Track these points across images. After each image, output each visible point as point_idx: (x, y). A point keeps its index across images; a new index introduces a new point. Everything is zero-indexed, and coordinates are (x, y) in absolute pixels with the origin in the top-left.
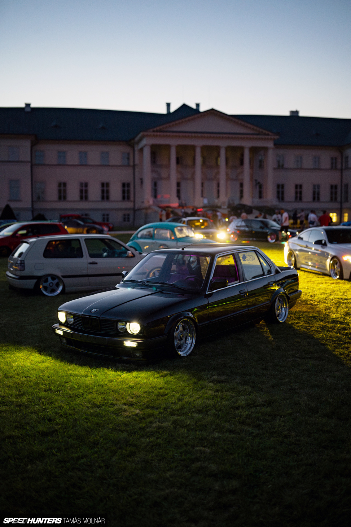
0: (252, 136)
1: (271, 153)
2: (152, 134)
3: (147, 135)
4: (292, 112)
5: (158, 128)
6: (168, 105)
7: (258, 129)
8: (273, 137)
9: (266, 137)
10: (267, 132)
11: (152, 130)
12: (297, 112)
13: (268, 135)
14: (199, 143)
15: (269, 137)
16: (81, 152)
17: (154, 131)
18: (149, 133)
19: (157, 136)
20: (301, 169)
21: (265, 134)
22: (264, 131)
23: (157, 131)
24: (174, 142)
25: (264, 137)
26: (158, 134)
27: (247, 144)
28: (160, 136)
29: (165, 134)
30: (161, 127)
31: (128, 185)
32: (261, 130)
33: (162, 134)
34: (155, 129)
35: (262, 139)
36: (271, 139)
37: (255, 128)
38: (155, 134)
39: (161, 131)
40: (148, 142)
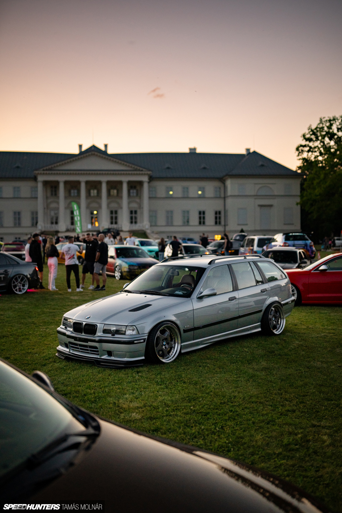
0: (128, 172)
1: (146, 186)
2: (42, 172)
3: (41, 174)
4: (190, 149)
5: (48, 168)
6: (80, 146)
7: (133, 166)
8: (146, 172)
9: (141, 172)
10: (141, 169)
11: (42, 169)
12: (195, 149)
13: (142, 171)
14: (83, 179)
15: (143, 172)
17: (44, 170)
18: (40, 172)
19: (46, 174)
20: (187, 198)
21: (139, 170)
22: (138, 168)
23: (47, 170)
24: (62, 179)
25: (138, 172)
26: (48, 172)
27: (125, 179)
29: (53, 172)
32: (136, 167)
33: (50, 172)
34: (45, 168)
35: (137, 174)
36: (145, 174)
37: (130, 165)
38: (45, 172)
39: (50, 170)
40: (41, 178)
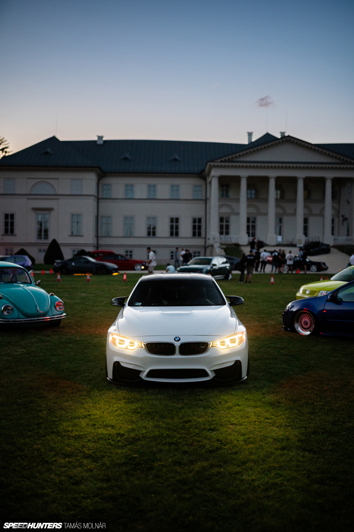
2: (220, 164)
3: (214, 166)
5: (227, 158)
6: (250, 135)
7: (342, 158)
9: (352, 166)
10: (352, 161)
11: (219, 160)
14: (272, 174)
16: (149, 186)
17: (222, 161)
18: (216, 164)
19: (225, 166)
21: (350, 163)
22: (349, 160)
23: (225, 161)
24: (244, 174)
25: (348, 166)
26: (227, 164)
27: (329, 175)
28: (229, 166)
29: (234, 164)
30: (230, 157)
31: (200, 220)
33: (230, 164)
34: (223, 159)
35: (346, 169)
38: (223, 164)
39: (230, 161)
40: (216, 173)
